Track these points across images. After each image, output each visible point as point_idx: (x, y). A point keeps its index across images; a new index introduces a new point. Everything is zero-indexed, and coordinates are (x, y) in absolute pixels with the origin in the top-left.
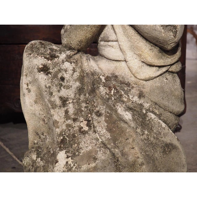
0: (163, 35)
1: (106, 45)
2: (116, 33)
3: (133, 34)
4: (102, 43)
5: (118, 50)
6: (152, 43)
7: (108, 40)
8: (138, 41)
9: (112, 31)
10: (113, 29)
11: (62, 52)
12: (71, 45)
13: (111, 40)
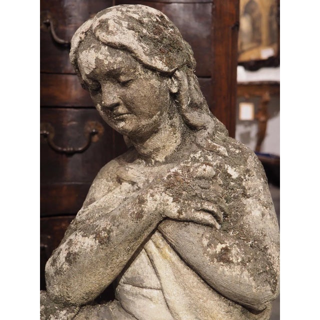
0: (254, 290)
1: (136, 294)
2: (158, 277)
3: (195, 284)
4: (128, 287)
5: (161, 305)
6: (229, 299)
7: (141, 285)
8: (205, 298)
9: (149, 269)
10: (151, 265)
11: (51, 316)
12: (68, 299)
13: (149, 286)
